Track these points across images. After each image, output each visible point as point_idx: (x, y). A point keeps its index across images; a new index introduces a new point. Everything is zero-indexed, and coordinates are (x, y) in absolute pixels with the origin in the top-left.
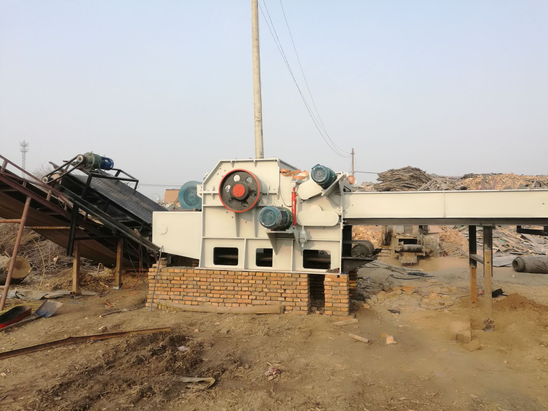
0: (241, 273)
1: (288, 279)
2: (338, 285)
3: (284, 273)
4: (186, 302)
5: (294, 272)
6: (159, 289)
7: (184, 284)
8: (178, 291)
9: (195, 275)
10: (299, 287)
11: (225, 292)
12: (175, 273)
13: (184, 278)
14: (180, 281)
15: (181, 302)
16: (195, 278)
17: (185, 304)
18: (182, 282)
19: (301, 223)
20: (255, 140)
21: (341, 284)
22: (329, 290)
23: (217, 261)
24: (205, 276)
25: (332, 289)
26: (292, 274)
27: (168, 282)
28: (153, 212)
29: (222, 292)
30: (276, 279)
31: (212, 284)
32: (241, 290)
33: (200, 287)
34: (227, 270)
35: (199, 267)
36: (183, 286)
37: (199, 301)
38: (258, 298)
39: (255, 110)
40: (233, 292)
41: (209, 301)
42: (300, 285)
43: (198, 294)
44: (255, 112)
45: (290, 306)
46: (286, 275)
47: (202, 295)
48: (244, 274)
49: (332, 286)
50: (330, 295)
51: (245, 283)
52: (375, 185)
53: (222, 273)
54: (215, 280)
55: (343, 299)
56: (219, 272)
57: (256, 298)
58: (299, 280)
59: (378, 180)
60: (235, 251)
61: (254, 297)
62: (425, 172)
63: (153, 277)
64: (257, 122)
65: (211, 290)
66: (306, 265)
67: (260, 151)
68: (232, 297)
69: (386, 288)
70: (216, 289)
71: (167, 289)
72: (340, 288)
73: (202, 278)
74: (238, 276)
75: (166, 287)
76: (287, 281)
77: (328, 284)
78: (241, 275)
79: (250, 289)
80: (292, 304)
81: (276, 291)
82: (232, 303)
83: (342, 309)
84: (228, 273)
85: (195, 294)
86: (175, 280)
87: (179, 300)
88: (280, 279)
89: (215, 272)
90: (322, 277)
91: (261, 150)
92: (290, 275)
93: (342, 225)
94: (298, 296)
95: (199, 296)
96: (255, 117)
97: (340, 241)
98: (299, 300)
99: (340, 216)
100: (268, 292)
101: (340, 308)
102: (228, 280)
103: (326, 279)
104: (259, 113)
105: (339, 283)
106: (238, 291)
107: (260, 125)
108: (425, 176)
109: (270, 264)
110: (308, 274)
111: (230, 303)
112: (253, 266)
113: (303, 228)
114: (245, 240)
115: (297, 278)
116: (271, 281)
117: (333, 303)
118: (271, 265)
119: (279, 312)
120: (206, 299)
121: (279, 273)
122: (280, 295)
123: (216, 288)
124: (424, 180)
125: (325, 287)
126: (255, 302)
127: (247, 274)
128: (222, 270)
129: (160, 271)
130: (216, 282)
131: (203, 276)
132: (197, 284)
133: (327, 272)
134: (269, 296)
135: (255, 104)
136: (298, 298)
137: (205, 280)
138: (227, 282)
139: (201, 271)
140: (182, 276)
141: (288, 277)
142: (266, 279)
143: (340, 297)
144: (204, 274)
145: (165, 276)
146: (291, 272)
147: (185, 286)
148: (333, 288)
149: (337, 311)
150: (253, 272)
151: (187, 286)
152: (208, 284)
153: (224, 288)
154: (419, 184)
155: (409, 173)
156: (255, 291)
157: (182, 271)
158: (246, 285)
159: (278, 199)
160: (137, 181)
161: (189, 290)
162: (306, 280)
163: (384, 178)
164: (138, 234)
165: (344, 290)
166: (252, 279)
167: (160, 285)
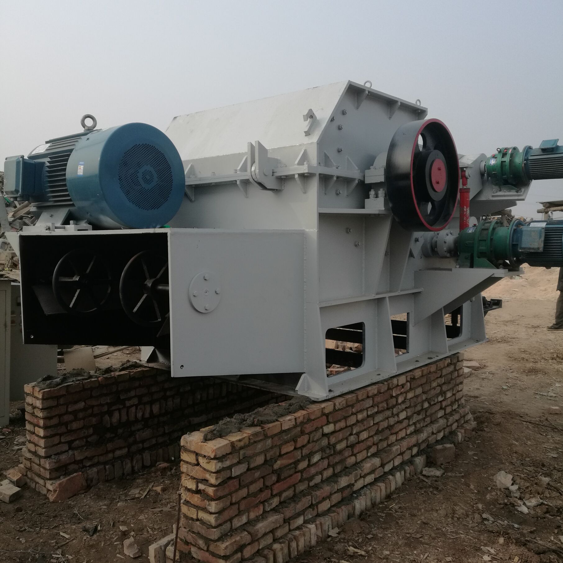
0: (396, 380)
1: (448, 370)
3: (444, 360)
7: (303, 458)
8: (289, 488)
11: (376, 438)
26: (450, 358)
30: (436, 376)
32: (397, 422)
42: (458, 376)
46: (446, 363)
47: (338, 469)
48: (401, 381)
51: (402, 402)
54: (360, 417)
65: (352, 446)
70: (363, 439)
74: (392, 389)
76: (447, 375)
78: (398, 386)
84: (378, 390)
86: (284, 454)
88: (440, 374)
92: (450, 361)
100: (428, 408)
102: (381, 407)
114: (387, 299)
122: (440, 406)
127: (403, 379)
130: (362, 421)
134: (429, 416)
137: (342, 424)
140: (300, 433)
144: (342, 409)
146: (448, 354)
158: (403, 406)
161: (313, 470)
166: (411, 389)
167: (243, 492)
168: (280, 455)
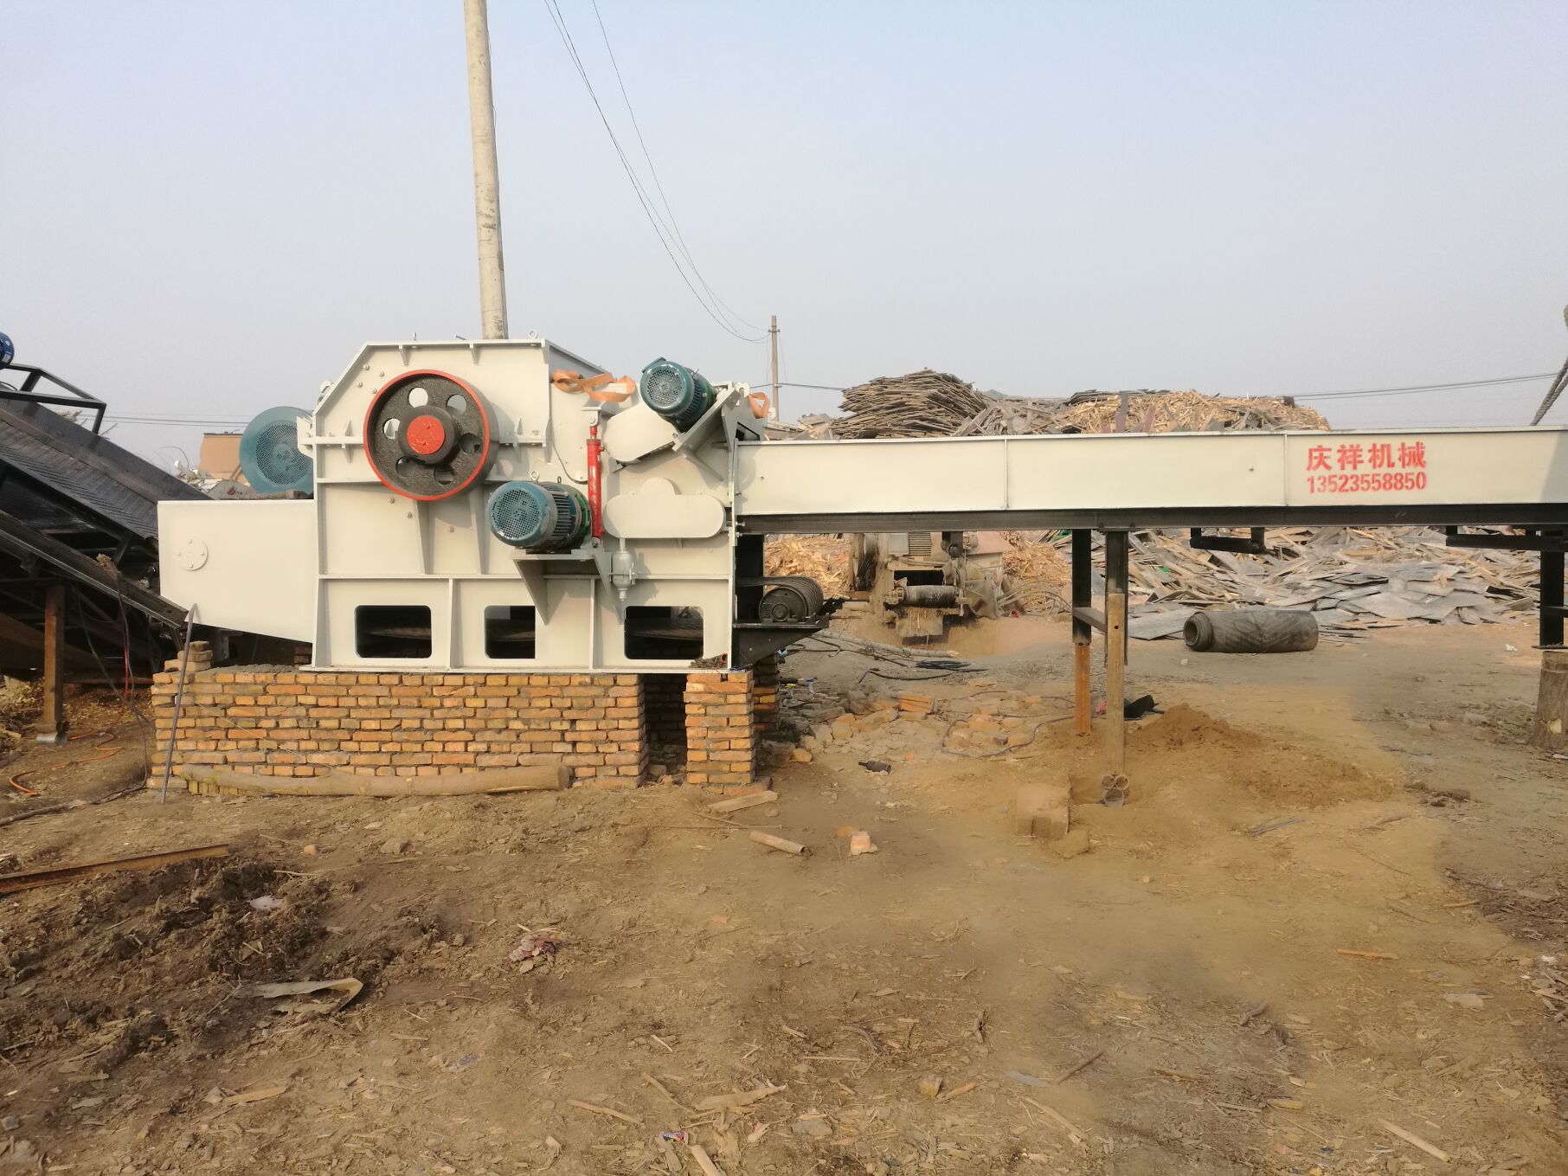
0: (440, 678)
1: (581, 691)
2: (722, 700)
3: (570, 675)
4: (278, 770)
5: (599, 671)
6: (189, 733)
7: (267, 717)
8: (249, 739)
9: (300, 689)
10: (613, 713)
11: (395, 735)
12: (237, 684)
13: (269, 700)
14: (257, 709)
15: (261, 771)
16: (301, 699)
17: (273, 775)
18: (261, 712)
19: (616, 531)
20: (481, 283)
21: (732, 699)
22: (699, 715)
23: (368, 647)
24: (332, 691)
25: (705, 714)
26: (592, 677)
27: (218, 712)
28: (160, 503)
29: (386, 736)
30: (546, 692)
31: (354, 714)
32: (444, 729)
33: (318, 723)
34: (400, 670)
35: (313, 667)
36: (264, 723)
37: (315, 765)
38: (494, 747)
39: (477, 192)
40: (419, 736)
41: (348, 764)
42: (616, 706)
43: (312, 745)
44: (477, 198)
45: (589, 766)
46: (576, 681)
47: (325, 746)
48: (450, 680)
49: (705, 705)
50: (700, 730)
51: (454, 707)
52: (835, 422)
53: (384, 679)
54: (362, 702)
55: (736, 738)
56: (373, 679)
57: (489, 747)
58: (613, 692)
59: (844, 407)
60: (420, 616)
61: (483, 747)
62: (969, 386)
63: (168, 700)
64: (485, 229)
65: (352, 731)
66: (635, 649)
67: (497, 317)
68: (418, 748)
69: (855, 706)
70: (368, 728)
71: (214, 734)
72: (728, 709)
73: (321, 697)
74: (432, 687)
75: (211, 729)
76: (579, 697)
77: (696, 701)
78: (443, 685)
79: (471, 724)
80: (593, 760)
81: (546, 726)
82: (417, 766)
83: (735, 767)
84: (401, 681)
85: (303, 745)
86: (240, 705)
87: (253, 764)
88: (557, 692)
89: (362, 679)
90: (680, 680)
91: (500, 314)
92: (588, 680)
93: (733, 535)
94: (611, 738)
95: (317, 751)
96: (479, 213)
97: (726, 581)
98: (614, 748)
99: (728, 510)
100: (525, 731)
101: (730, 763)
102: (404, 702)
103: (690, 687)
104: (491, 202)
105: (726, 695)
106: (434, 731)
107: (495, 239)
108: (969, 396)
109: (527, 650)
110: (639, 674)
111: (411, 766)
112: (478, 659)
113: (622, 544)
114: (451, 582)
115: (607, 688)
116: (530, 699)
117: (708, 751)
118: (532, 656)
119: (557, 784)
120: (339, 759)
121: (554, 674)
122: (558, 736)
123: (365, 725)
124: (967, 409)
125: (688, 709)
126: (485, 760)
127: (458, 681)
128: (382, 673)
129: (192, 682)
130: (367, 708)
131: (325, 690)
132: (308, 715)
133: (693, 666)
134: (526, 742)
135: (476, 175)
136: (612, 742)
137: (332, 702)
138: (398, 706)
139: (320, 677)
140: (262, 692)
141: (581, 684)
142: (516, 693)
143: (728, 733)
144: (328, 685)
145: (208, 694)
146: (591, 670)
147: (271, 723)
148: (710, 710)
149: (720, 772)
150: (478, 674)
151: (278, 724)
152: (344, 713)
153: (393, 724)
154: (954, 420)
155: (926, 388)
156: (486, 729)
157: (262, 678)
158: (458, 713)
159: (548, 460)
160: (101, 407)
161: (283, 735)
162: (634, 691)
163: (858, 401)
164: (113, 572)
165: (741, 715)
166: (475, 696)
167: (190, 723)
168: (234, 704)
